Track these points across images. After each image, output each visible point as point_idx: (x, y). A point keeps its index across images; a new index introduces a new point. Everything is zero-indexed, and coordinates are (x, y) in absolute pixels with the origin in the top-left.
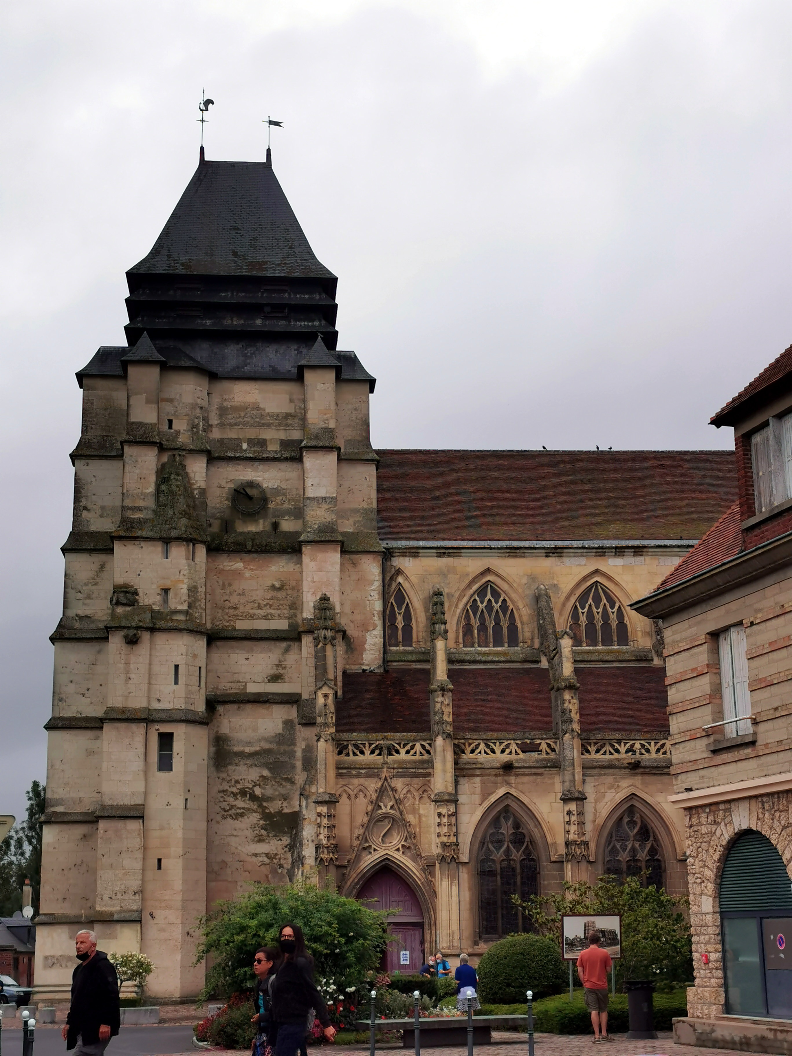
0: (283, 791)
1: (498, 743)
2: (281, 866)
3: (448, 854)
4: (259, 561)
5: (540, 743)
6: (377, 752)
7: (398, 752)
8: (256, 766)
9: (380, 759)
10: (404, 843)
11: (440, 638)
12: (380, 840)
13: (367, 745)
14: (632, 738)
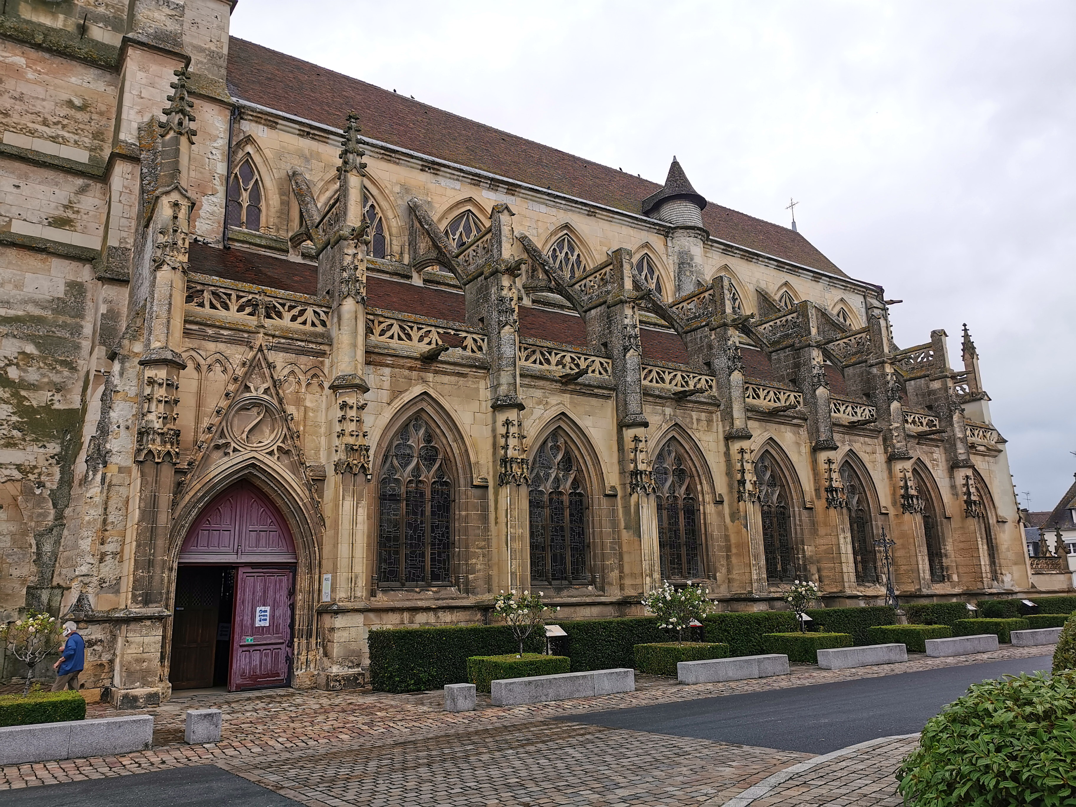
0: (56, 378)
1: (415, 328)
2: (41, 485)
3: (355, 462)
4: (52, 64)
5: (465, 337)
6: (248, 310)
7: (280, 315)
8: (15, 336)
9: (253, 321)
10: (281, 445)
11: (355, 172)
12: (244, 436)
13: (234, 297)
14: (564, 348)
